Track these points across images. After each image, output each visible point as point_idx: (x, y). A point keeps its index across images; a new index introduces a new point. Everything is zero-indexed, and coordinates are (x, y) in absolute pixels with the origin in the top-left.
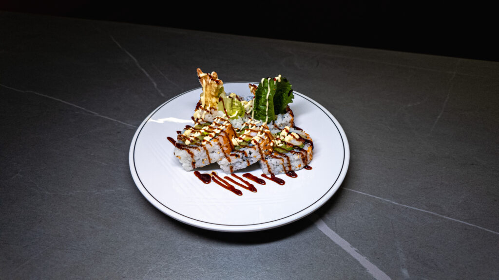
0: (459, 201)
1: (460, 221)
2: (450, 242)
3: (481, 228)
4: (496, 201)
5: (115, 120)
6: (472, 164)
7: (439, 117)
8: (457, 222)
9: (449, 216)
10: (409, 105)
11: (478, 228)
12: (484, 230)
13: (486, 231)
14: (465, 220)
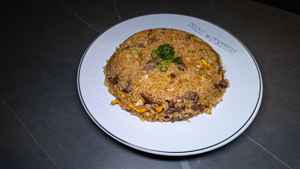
0: (267, 131)
1: (258, 144)
2: (241, 154)
3: (271, 153)
4: (295, 140)
5: (84, 21)
6: (296, 111)
7: (293, 70)
8: (255, 144)
9: (252, 138)
10: (275, 56)
11: (268, 153)
12: (272, 155)
13: (273, 157)
14: (261, 144)
